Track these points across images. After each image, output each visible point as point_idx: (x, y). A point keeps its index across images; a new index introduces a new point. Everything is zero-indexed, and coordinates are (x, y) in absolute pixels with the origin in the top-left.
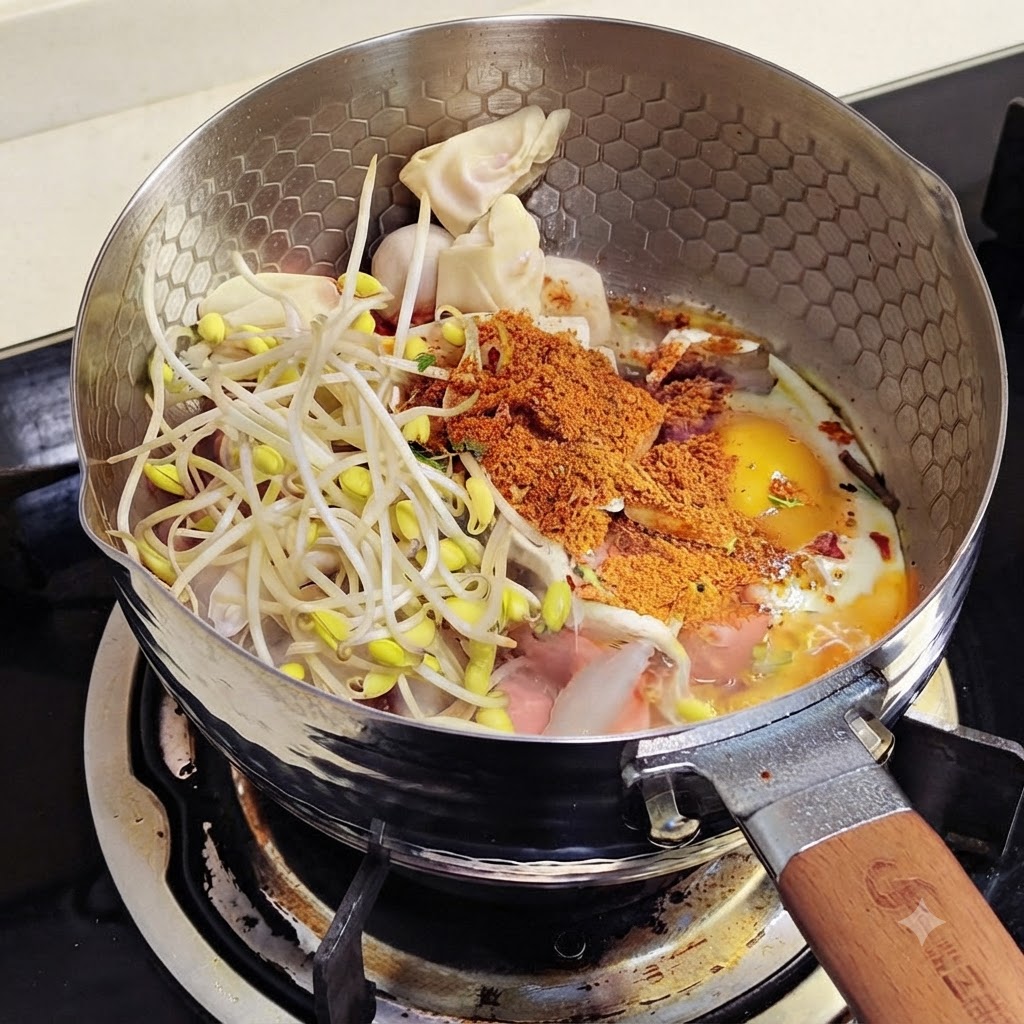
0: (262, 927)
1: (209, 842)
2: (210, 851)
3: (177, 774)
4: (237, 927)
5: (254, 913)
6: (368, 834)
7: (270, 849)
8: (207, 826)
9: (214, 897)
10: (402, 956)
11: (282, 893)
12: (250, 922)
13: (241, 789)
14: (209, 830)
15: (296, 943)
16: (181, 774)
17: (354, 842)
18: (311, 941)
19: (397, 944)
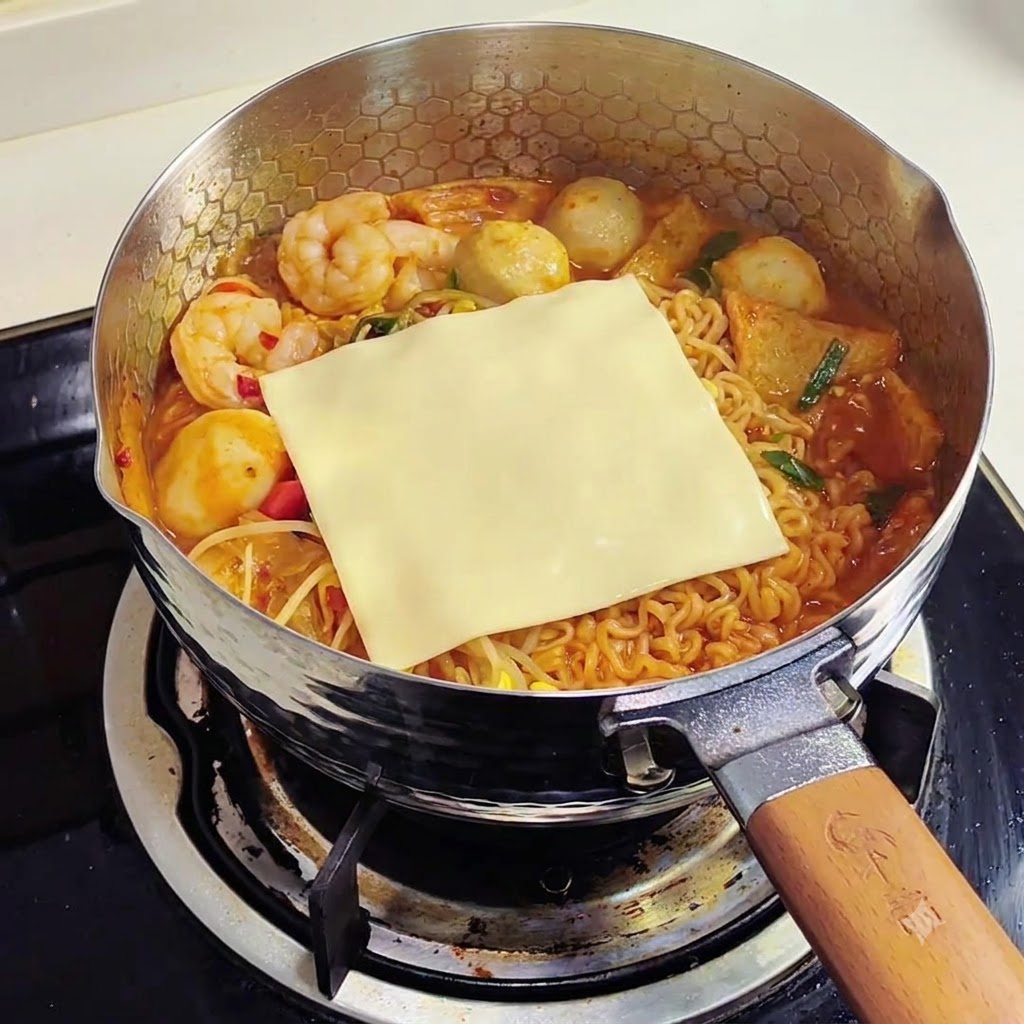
0: (265, 856)
1: (218, 778)
2: (219, 785)
3: (190, 716)
4: (242, 856)
5: (256, 843)
6: (363, 776)
9: (221, 829)
10: (397, 887)
11: (285, 828)
12: (254, 852)
13: (249, 733)
14: (218, 769)
16: (195, 716)
18: (309, 869)
19: (394, 876)
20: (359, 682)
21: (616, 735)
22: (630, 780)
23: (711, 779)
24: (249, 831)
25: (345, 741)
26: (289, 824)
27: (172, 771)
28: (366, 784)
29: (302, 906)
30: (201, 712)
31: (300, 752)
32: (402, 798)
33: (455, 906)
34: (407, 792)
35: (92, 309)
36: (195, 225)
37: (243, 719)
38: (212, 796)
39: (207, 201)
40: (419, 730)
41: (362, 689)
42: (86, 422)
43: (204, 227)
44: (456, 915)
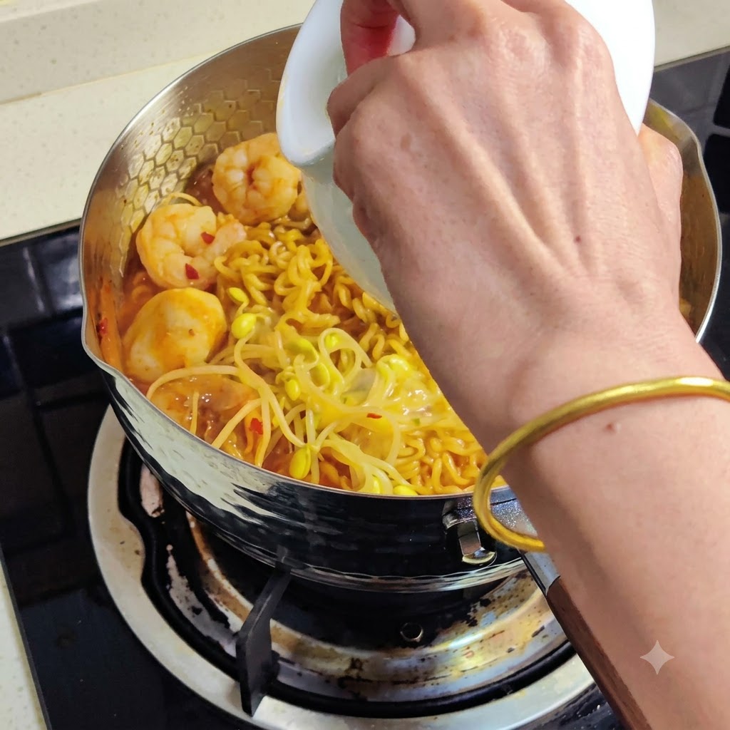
0: (205, 615)
1: (171, 558)
2: (171, 563)
3: (150, 513)
4: (188, 614)
5: (199, 605)
6: (275, 556)
7: (212, 564)
8: (170, 548)
9: (173, 594)
10: (298, 636)
11: (219, 593)
12: (196, 611)
13: (193, 525)
14: (172, 551)
15: (227, 625)
16: (154, 512)
17: (267, 561)
18: (236, 623)
19: (295, 627)
20: (271, 488)
21: (455, 528)
22: (465, 559)
23: (522, 559)
24: (192, 596)
25: (262, 531)
26: (221, 591)
27: (137, 552)
28: (277, 562)
29: (230, 649)
30: (158, 510)
31: (230, 539)
32: (301, 572)
33: (339, 650)
34: (304, 568)
35: (79, 220)
36: (154, 159)
37: (189, 516)
38: (166, 570)
39: (163, 142)
40: (313, 522)
41: (274, 494)
42: (75, 300)
43: (160, 160)
44: (340, 656)
